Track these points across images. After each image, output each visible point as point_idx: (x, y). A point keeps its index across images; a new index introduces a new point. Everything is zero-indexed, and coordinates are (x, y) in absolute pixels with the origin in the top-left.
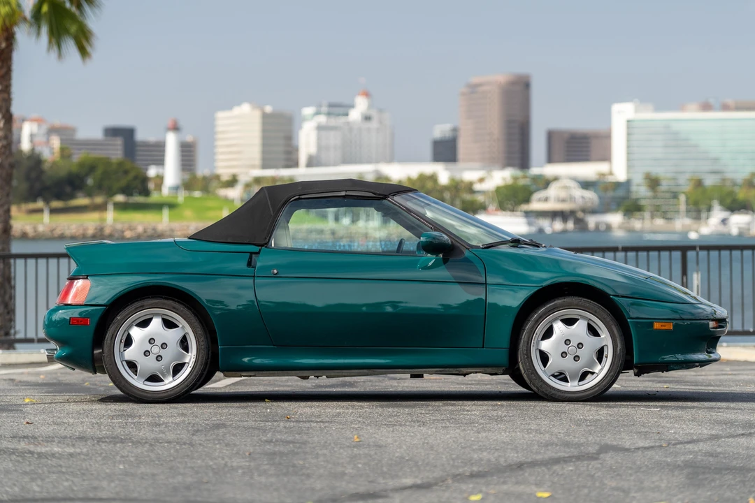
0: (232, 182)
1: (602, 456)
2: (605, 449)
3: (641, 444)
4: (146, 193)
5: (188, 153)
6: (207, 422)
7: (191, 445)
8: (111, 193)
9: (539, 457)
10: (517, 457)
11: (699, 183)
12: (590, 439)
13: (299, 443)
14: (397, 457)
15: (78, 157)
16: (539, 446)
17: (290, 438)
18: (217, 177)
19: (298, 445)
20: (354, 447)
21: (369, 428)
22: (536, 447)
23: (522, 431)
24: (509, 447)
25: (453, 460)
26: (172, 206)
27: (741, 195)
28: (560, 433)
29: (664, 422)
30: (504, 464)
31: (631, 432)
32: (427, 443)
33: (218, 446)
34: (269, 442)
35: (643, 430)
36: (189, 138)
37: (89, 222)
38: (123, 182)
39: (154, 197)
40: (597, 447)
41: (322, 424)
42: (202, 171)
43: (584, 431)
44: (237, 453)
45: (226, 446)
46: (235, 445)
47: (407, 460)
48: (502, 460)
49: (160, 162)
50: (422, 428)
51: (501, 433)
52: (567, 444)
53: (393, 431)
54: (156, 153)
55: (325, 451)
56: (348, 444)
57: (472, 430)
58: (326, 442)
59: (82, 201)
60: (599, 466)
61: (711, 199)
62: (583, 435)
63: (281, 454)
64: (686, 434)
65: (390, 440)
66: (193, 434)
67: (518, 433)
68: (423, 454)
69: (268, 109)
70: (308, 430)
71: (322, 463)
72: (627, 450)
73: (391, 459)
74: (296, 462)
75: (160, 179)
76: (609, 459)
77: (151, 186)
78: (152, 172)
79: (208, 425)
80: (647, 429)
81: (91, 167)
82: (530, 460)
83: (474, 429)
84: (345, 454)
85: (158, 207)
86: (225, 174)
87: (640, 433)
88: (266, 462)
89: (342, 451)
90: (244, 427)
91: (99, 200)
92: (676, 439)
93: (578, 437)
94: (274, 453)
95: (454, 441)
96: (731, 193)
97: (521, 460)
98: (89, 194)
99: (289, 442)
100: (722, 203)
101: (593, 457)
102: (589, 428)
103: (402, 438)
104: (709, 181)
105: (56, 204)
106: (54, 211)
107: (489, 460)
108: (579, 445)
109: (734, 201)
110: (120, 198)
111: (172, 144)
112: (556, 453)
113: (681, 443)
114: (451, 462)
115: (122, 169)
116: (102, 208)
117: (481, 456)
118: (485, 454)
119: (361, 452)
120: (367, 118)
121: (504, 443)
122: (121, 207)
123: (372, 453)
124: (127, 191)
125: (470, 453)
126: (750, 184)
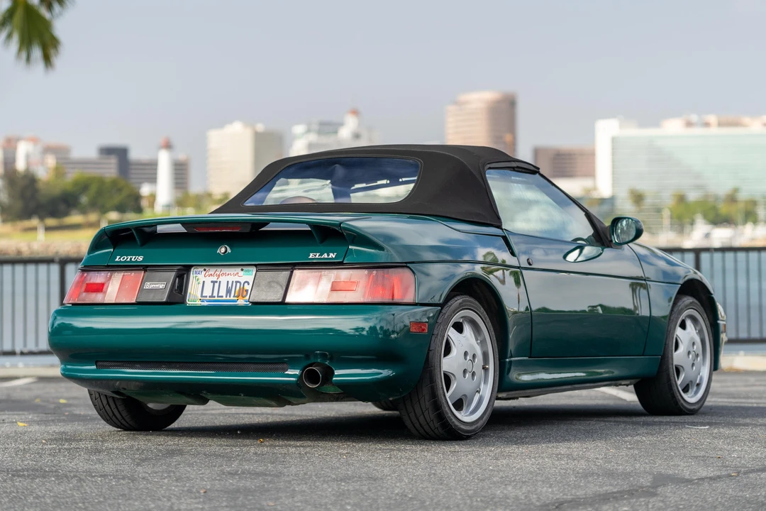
1: (660, 489)
2: (661, 480)
3: (703, 473)
6: (160, 447)
7: (133, 480)
9: (580, 493)
10: (552, 493)
11: (681, 199)
12: (637, 466)
13: (271, 475)
14: (397, 494)
16: (576, 477)
17: (261, 469)
18: (210, 196)
19: (269, 478)
20: (341, 480)
21: (360, 454)
22: (572, 478)
23: (550, 457)
24: (539, 478)
25: (470, 497)
27: (724, 209)
28: (597, 458)
29: (720, 443)
30: (538, 504)
31: (685, 456)
32: (434, 474)
33: (166, 481)
34: (232, 474)
35: (698, 454)
40: (650, 478)
41: (302, 449)
43: (627, 455)
44: (190, 491)
45: (177, 480)
46: (188, 479)
47: (411, 498)
48: (534, 497)
49: (153, 179)
50: (426, 454)
51: (525, 460)
52: (611, 474)
53: (390, 458)
55: (304, 487)
56: (334, 476)
57: (489, 455)
58: (305, 474)
60: (661, 504)
61: (694, 213)
62: (627, 461)
63: (247, 492)
64: (754, 459)
65: (387, 471)
66: (138, 465)
67: (546, 460)
68: (430, 489)
69: (260, 127)
70: (284, 458)
71: (299, 504)
72: (689, 481)
73: (390, 498)
74: (265, 503)
76: (670, 493)
78: (145, 190)
79: (160, 451)
80: (702, 453)
81: (85, 186)
82: (569, 497)
83: (492, 454)
84: (330, 490)
87: (696, 457)
88: (225, 504)
89: (325, 486)
90: (205, 454)
92: (744, 466)
93: (622, 464)
94: (238, 491)
95: (468, 471)
96: (714, 208)
97: (558, 497)
99: (258, 474)
100: (705, 217)
101: (650, 492)
102: (632, 451)
103: (402, 467)
104: (693, 196)
107: (517, 498)
108: (626, 475)
109: (717, 215)
112: (601, 486)
113: (753, 471)
114: (468, 501)
115: (116, 187)
117: (505, 492)
118: (510, 488)
119: (351, 488)
121: (531, 473)
123: (365, 488)
125: (490, 488)
126: (732, 199)
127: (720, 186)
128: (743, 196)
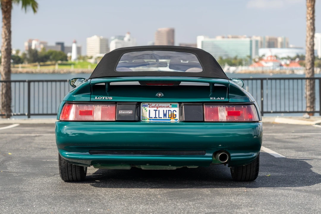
0: (91, 58)
4: (67, 60)
5: (79, 50)
8: (57, 60)
11: (221, 59)
15: (48, 50)
18: (87, 56)
26: (74, 64)
27: (233, 61)
36: (79, 45)
37: (50, 69)
38: (60, 57)
39: (69, 62)
42: (83, 54)
49: (71, 52)
54: (70, 49)
59: (49, 63)
75: (71, 57)
77: (68, 59)
78: (69, 55)
81: (51, 53)
85: (70, 65)
86: (89, 55)
91: (54, 62)
96: (230, 61)
98: (51, 60)
100: (228, 64)
104: (224, 58)
105: (42, 63)
106: (41, 66)
109: (232, 63)
110: (60, 62)
111: (74, 47)
115: (60, 54)
116: (54, 65)
120: (129, 40)
122: (60, 65)
124: (62, 60)
126: (236, 58)
127: (232, 55)
128: (239, 58)
